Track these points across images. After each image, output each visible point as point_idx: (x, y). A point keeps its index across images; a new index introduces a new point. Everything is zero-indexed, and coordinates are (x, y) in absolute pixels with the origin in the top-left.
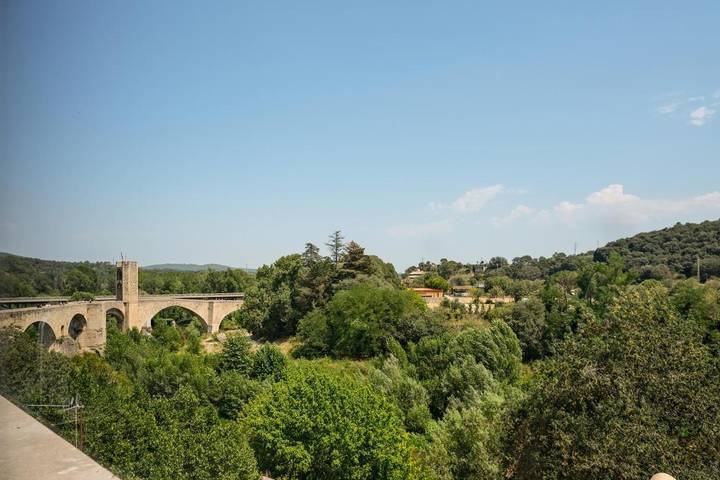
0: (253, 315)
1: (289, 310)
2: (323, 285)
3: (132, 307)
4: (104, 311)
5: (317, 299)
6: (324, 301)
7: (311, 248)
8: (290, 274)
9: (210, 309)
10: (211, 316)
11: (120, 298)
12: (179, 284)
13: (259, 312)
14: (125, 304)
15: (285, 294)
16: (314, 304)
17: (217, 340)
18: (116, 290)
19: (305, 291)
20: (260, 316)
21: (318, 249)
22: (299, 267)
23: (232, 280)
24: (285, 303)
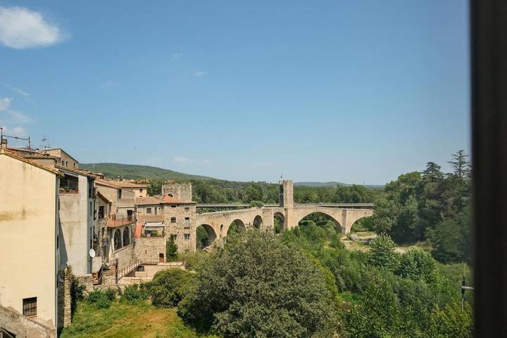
0: (383, 221)
1: (417, 219)
2: (452, 198)
3: (290, 212)
4: (273, 213)
5: (445, 210)
6: (453, 212)
7: (432, 166)
8: (416, 188)
9: (344, 215)
10: (344, 220)
11: (282, 205)
12: (315, 196)
13: (389, 219)
14: (285, 209)
15: (413, 205)
16: (442, 215)
17: (350, 239)
18: (279, 200)
19: (434, 203)
20: (390, 223)
21: (439, 167)
22: (425, 183)
23: (357, 193)
24: (413, 213)
